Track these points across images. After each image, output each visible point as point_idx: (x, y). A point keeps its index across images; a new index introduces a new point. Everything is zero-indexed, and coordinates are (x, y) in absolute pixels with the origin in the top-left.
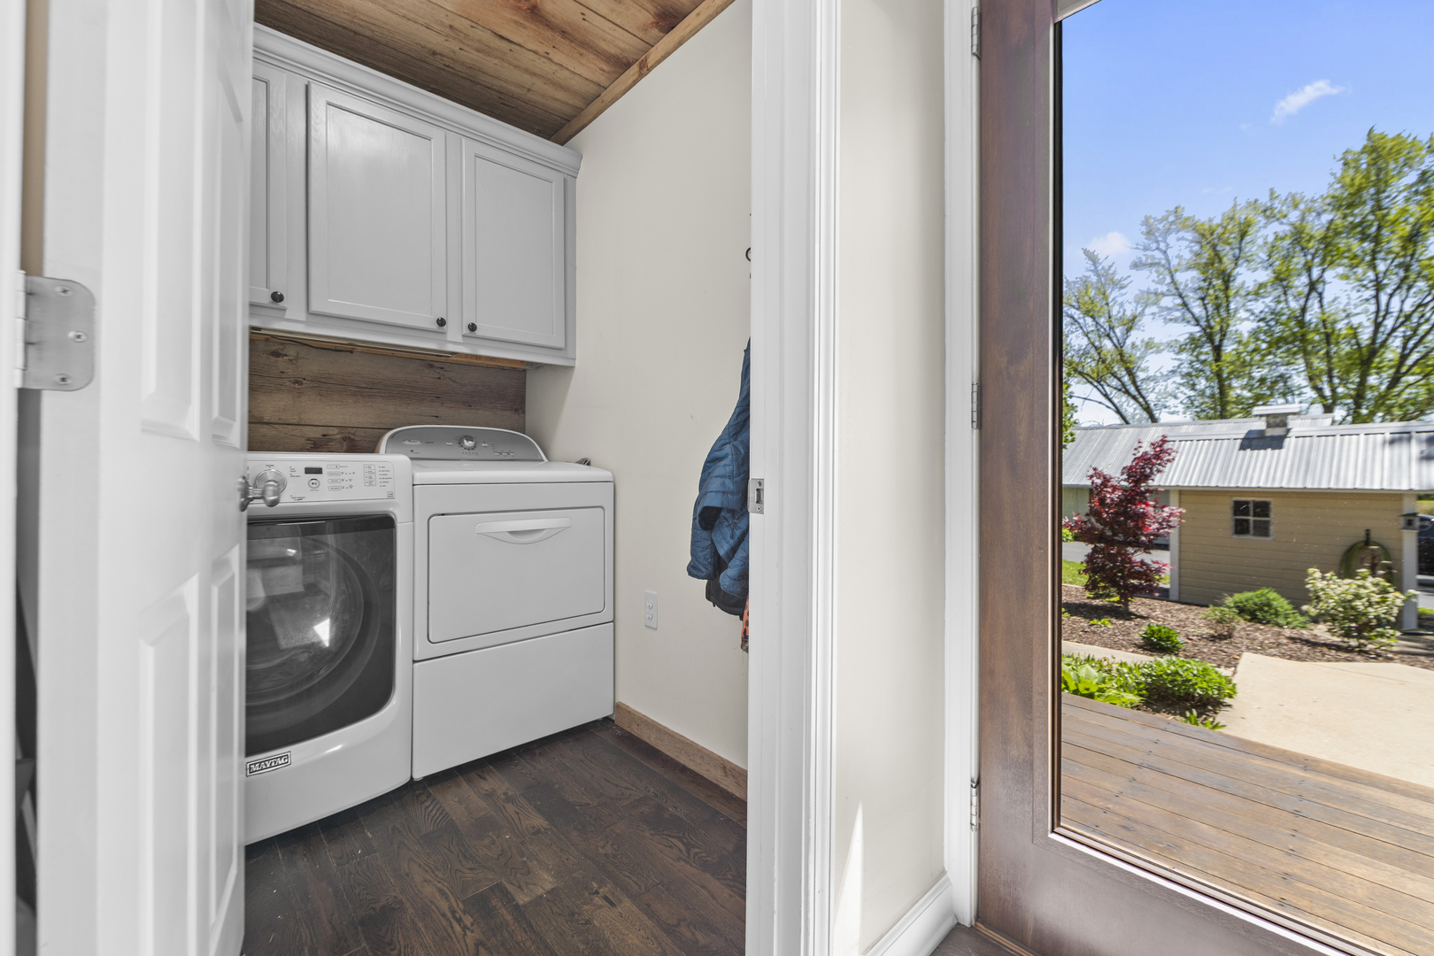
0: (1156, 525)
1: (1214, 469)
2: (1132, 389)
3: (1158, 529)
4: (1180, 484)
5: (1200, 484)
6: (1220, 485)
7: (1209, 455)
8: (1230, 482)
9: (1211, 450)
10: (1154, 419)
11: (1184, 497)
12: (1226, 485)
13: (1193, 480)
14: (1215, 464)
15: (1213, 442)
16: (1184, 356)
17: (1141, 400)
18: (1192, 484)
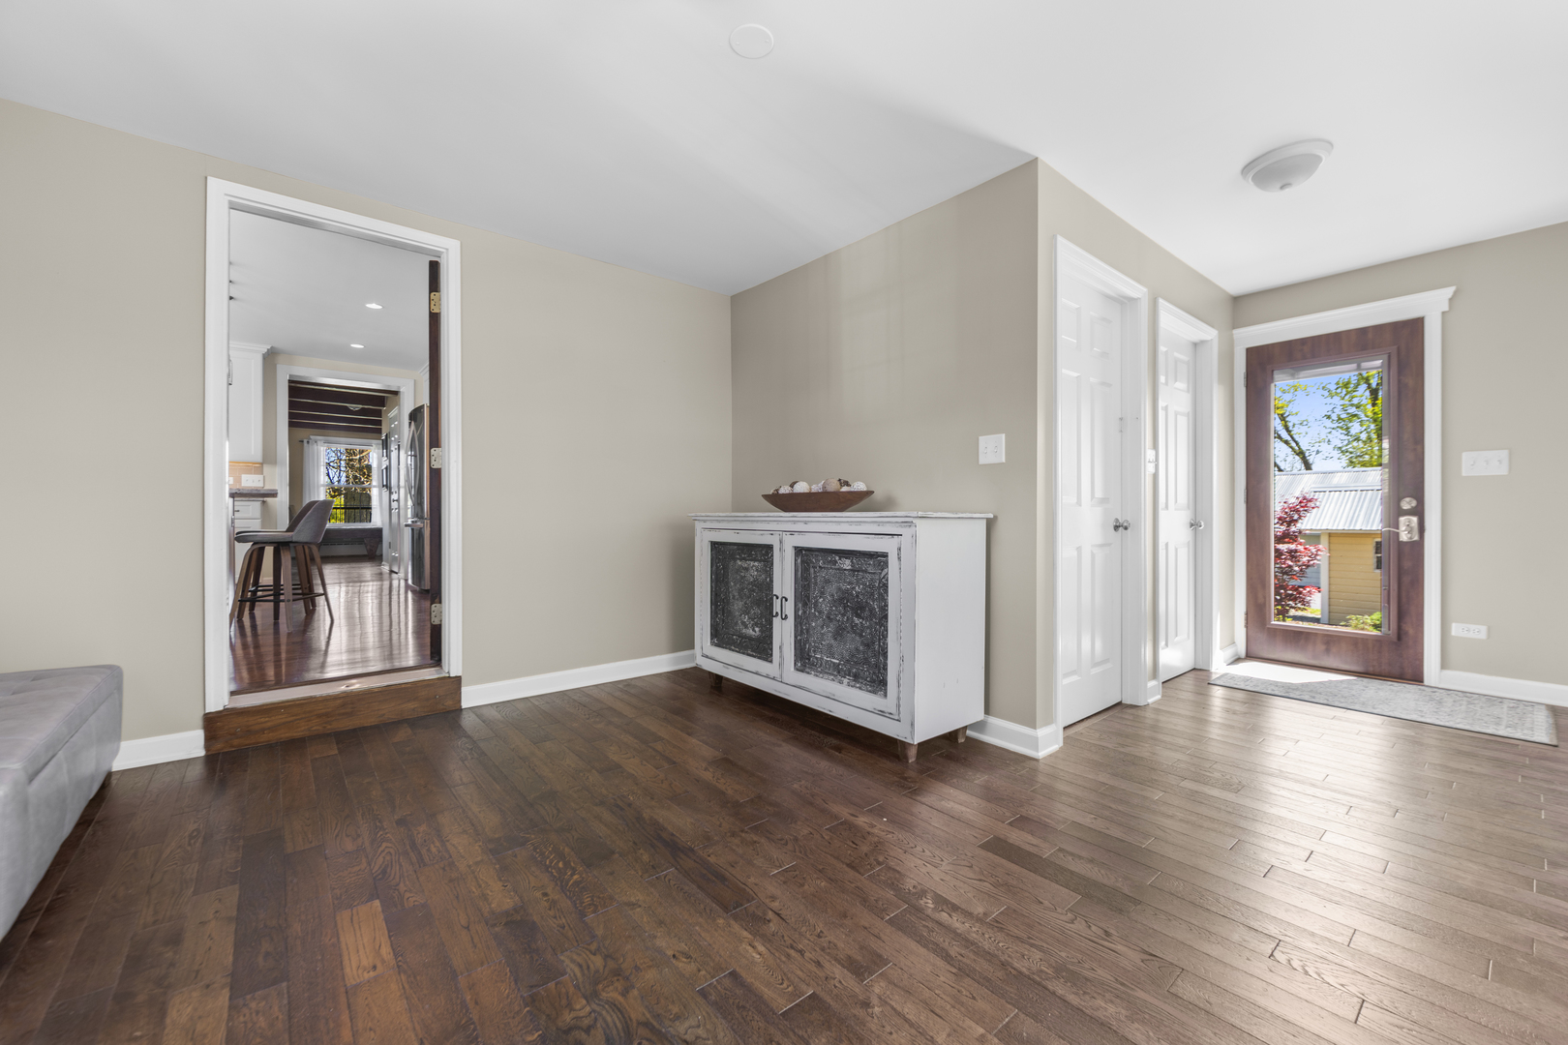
0: (1307, 558)
1: (1359, 515)
2: (1285, 435)
3: (1309, 561)
4: (1329, 528)
5: (1346, 528)
6: (1364, 528)
7: (1355, 504)
8: (1372, 526)
9: (1356, 500)
10: (1308, 466)
11: (1333, 539)
12: (1368, 528)
13: (1341, 525)
14: (1360, 511)
15: (1359, 492)
16: (1337, 400)
17: (1293, 444)
18: (1340, 528)
